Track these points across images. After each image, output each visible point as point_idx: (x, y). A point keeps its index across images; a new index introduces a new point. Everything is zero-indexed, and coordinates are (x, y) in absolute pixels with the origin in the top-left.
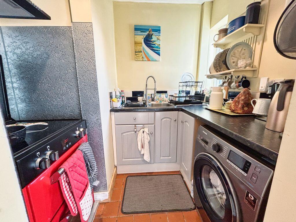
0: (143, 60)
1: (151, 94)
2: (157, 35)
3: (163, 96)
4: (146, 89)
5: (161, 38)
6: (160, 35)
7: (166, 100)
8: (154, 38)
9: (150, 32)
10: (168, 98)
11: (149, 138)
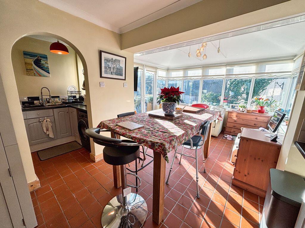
0: (35, 76)
1: (46, 99)
2: (45, 60)
3: (57, 99)
4: (42, 96)
5: (48, 62)
6: (47, 61)
7: (60, 102)
8: (43, 62)
9: (38, 57)
10: (61, 101)
11: (51, 124)
